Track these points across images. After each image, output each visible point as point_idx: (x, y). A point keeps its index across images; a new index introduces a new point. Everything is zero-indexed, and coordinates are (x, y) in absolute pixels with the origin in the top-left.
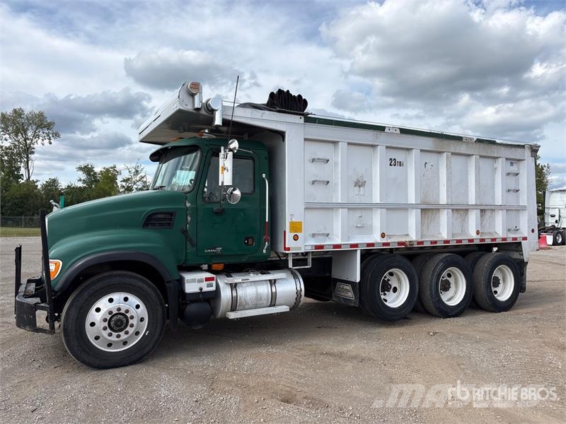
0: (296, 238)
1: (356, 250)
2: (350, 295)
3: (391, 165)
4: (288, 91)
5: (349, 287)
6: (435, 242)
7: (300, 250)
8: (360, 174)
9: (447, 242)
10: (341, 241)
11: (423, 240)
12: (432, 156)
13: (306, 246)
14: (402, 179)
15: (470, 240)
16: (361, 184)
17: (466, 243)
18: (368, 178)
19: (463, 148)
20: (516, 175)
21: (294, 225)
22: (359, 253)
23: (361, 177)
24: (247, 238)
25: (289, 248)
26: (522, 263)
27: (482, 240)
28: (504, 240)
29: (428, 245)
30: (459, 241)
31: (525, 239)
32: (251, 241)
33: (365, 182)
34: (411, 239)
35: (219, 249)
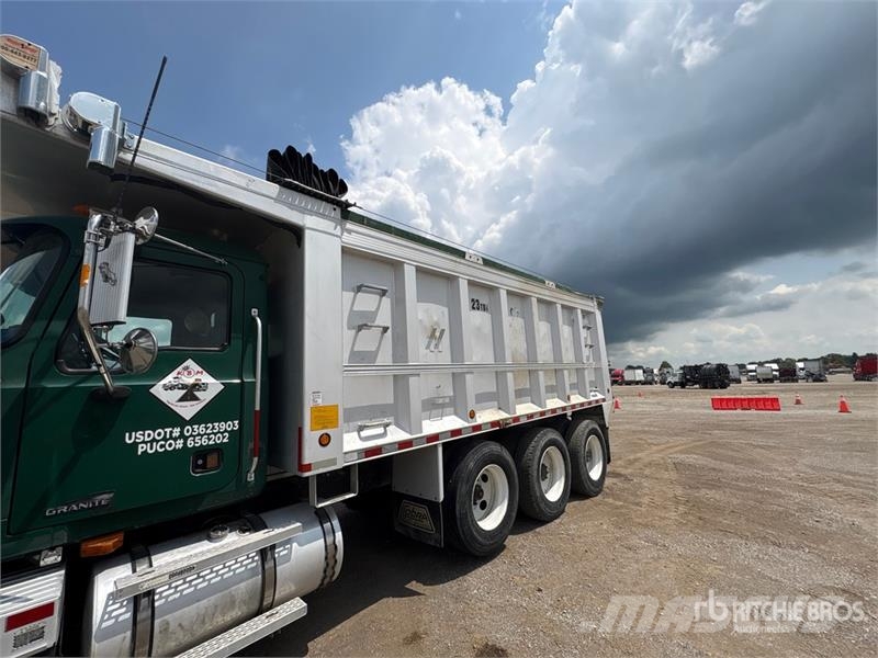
0: (324, 441)
1: (436, 445)
2: (428, 524)
3: (473, 308)
5: (424, 511)
6: (531, 416)
7: (335, 464)
8: (435, 319)
9: (542, 414)
10: (411, 434)
11: (518, 414)
12: (516, 301)
13: (346, 453)
14: (487, 329)
15: (564, 408)
16: (437, 334)
17: (560, 412)
18: (445, 325)
19: (547, 292)
20: (589, 328)
21: (322, 414)
22: (440, 449)
23: (437, 323)
24: (202, 452)
25: (310, 465)
26: (604, 428)
27: (573, 406)
28: (590, 403)
29: (524, 421)
30: (554, 411)
31: (604, 400)
32: (212, 460)
33: (443, 331)
34: (505, 415)
35: (104, 498)
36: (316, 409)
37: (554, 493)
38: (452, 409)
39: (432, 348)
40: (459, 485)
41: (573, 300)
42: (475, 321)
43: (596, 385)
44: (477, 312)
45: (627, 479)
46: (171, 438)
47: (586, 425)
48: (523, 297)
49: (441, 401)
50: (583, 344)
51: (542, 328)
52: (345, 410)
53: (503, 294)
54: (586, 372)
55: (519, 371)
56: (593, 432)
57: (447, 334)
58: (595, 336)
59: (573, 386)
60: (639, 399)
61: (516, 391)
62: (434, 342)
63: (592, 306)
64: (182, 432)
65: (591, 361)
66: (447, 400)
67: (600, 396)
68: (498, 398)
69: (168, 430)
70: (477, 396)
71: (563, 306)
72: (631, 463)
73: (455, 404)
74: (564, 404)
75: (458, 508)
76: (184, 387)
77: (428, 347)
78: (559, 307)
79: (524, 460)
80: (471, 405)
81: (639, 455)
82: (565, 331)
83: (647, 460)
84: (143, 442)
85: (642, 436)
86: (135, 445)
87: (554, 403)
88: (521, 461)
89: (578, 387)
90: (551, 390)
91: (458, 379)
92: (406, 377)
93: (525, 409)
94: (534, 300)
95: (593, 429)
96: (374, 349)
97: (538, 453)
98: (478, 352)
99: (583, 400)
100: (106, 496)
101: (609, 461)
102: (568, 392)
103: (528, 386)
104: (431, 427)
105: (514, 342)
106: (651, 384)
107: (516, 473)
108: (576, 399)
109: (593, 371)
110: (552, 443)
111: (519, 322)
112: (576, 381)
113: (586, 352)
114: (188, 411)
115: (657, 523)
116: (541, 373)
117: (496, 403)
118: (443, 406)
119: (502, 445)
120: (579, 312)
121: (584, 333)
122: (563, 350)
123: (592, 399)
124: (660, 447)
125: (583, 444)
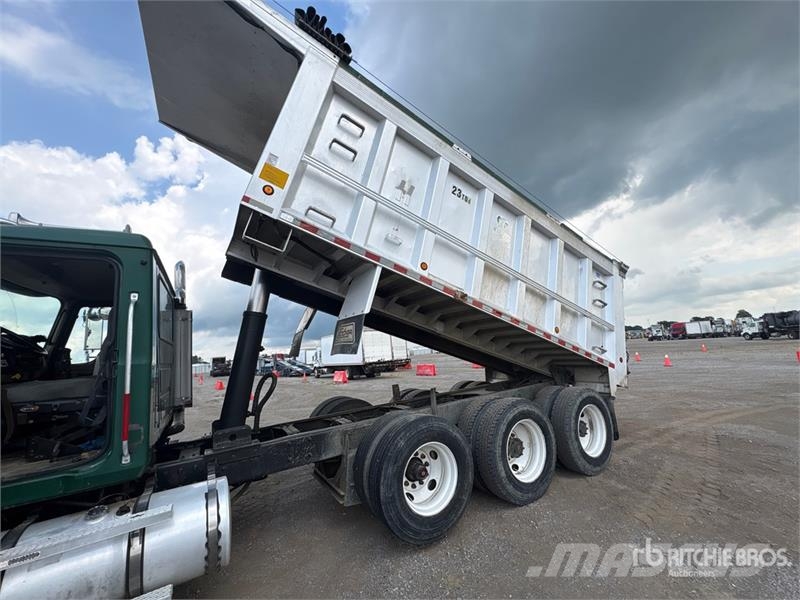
0: (268, 191)
3: (453, 193)
12: (508, 215)
16: (407, 188)
21: (274, 172)
31: (612, 366)
33: (413, 188)
36: (270, 166)
48: (517, 217)
56: (591, 400)
60: (699, 355)
62: (402, 194)
81: (674, 424)
83: (681, 431)
85: (688, 400)
101: (616, 436)
106: (722, 336)
124: (706, 415)
125: (574, 414)
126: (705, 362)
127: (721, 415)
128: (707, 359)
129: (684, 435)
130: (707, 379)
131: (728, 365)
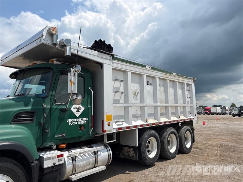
0: (109, 124)
1: (136, 129)
2: (132, 154)
3: (147, 85)
4: (104, 41)
5: (131, 150)
6: (166, 122)
7: (111, 131)
8: (136, 89)
9: (170, 122)
10: (129, 125)
11: (161, 121)
12: (162, 81)
13: (114, 129)
14: (152, 92)
15: (177, 121)
16: (136, 94)
17: (176, 122)
18: (138, 91)
19: (173, 77)
20: (189, 91)
21: (108, 117)
22: (137, 130)
23: (136, 90)
24: (81, 126)
25: (106, 131)
26: (193, 129)
27: (181, 120)
28: (188, 119)
29: (163, 124)
30: (174, 121)
31: (193, 119)
32: (83, 128)
33: (138, 93)
34: (157, 122)
35: (64, 135)
36: (107, 116)
37: (173, 150)
38: (140, 118)
39: (135, 98)
40: (142, 142)
41: (183, 79)
42: (148, 89)
43: (191, 113)
44: (148, 86)
45: (201, 149)
46: (75, 121)
47: (185, 127)
48: (164, 80)
49: (137, 115)
50: (186, 97)
51: (171, 91)
52: (113, 116)
53: (157, 79)
54: (187, 108)
55: (162, 106)
56: (188, 130)
57: (139, 93)
58: (191, 93)
59: (181, 113)
60: (216, 122)
61: (160, 113)
62: (135, 96)
63: (191, 82)
64: (77, 120)
65: (189, 103)
66: (139, 115)
67: (192, 117)
68: (154, 115)
69: (74, 119)
70: (148, 114)
71: (179, 82)
72: (204, 144)
73: (141, 117)
74: (178, 119)
75: (142, 149)
76: (77, 108)
77: (133, 98)
78: (177, 82)
79: (162, 137)
80: (146, 117)
81: (208, 142)
82: (180, 92)
83: (210, 144)
84: (70, 122)
85: (212, 136)
86: (69, 122)
87: (174, 119)
88: (161, 138)
89: (184, 113)
90: (173, 113)
91: (142, 108)
92: (128, 107)
93: (164, 120)
94: (168, 81)
95: (188, 129)
96: (119, 99)
97: (167, 135)
98: (149, 100)
99: (185, 118)
100: (64, 134)
101: (194, 142)
102: (179, 115)
103: (165, 112)
104: (135, 123)
105: (161, 96)
106: (224, 114)
107: (160, 141)
108: (182, 118)
109: (190, 107)
110: (172, 132)
111: (162, 89)
112: (183, 111)
113: (187, 100)
114: (78, 115)
115: (207, 160)
116: (170, 107)
117: (154, 117)
118: (137, 117)
119: (155, 131)
120: (185, 84)
121: (187, 92)
122: (178, 99)
123: (189, 118)
124: (217, 140)
125: (184, 134)
126: (218, 124)
127: (222, 140)
128: (218, 123)
129: (211, 145)
130: (218, 130)
131: (225, 126)
